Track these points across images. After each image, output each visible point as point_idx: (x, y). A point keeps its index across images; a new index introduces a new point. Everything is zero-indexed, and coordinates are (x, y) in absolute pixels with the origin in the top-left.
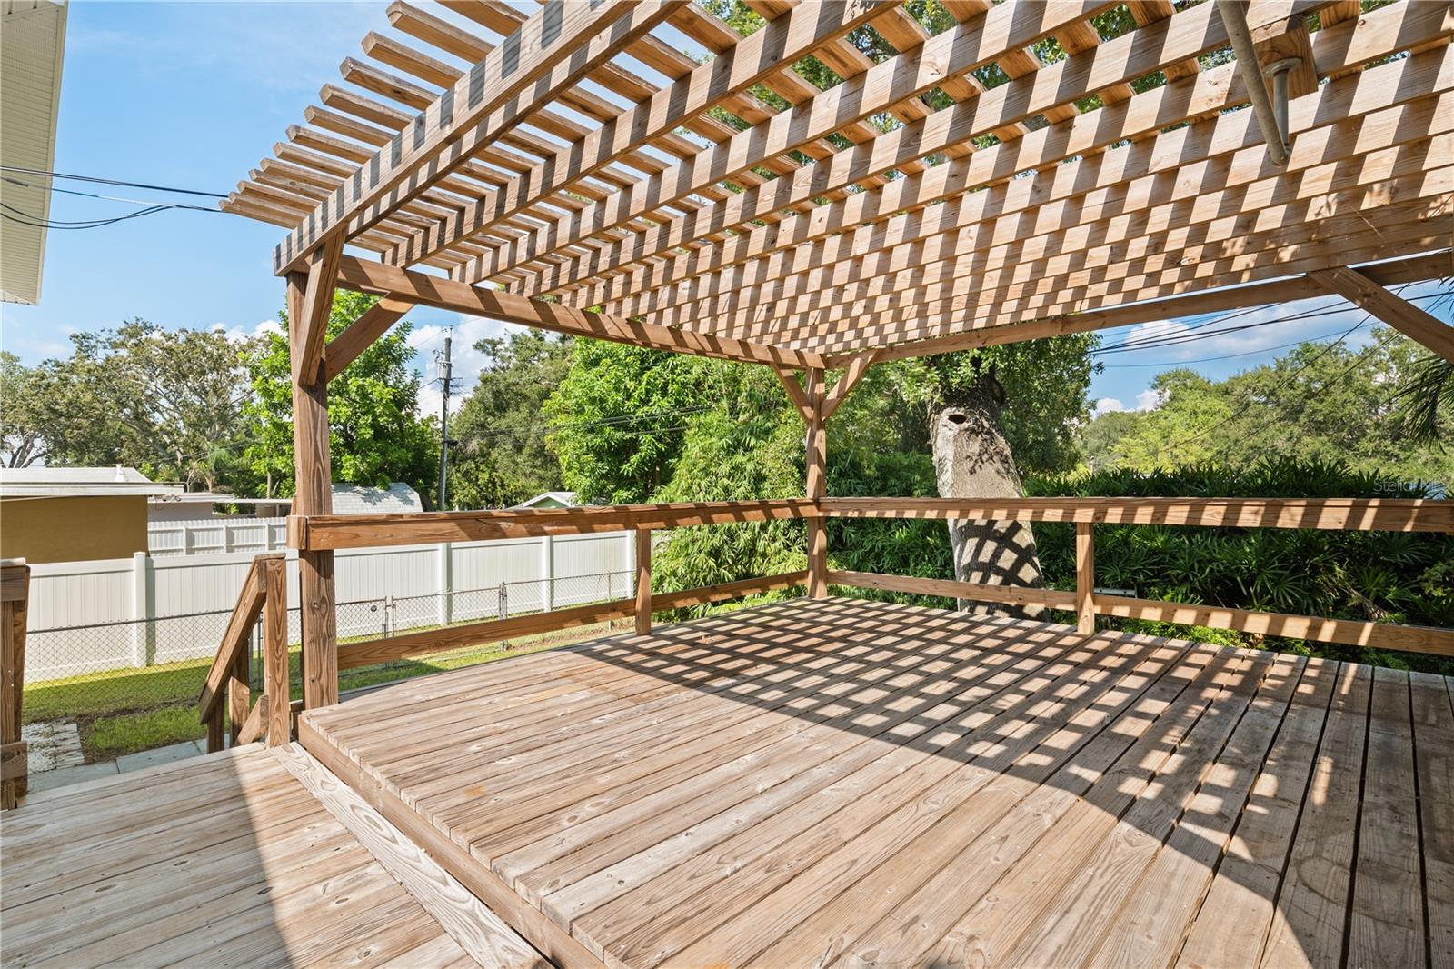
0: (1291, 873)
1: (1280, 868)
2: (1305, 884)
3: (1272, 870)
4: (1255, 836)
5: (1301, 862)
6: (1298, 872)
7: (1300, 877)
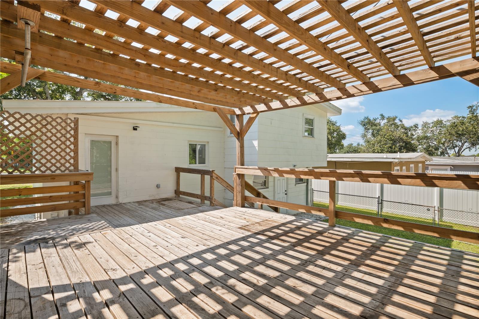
0: (27, 300)
1: (32, 299)
2: (22, 299)
3: (35, 297)
4: (46, 305)
5: (25, 306)
6: (25, 302)
7: (24, 300)
